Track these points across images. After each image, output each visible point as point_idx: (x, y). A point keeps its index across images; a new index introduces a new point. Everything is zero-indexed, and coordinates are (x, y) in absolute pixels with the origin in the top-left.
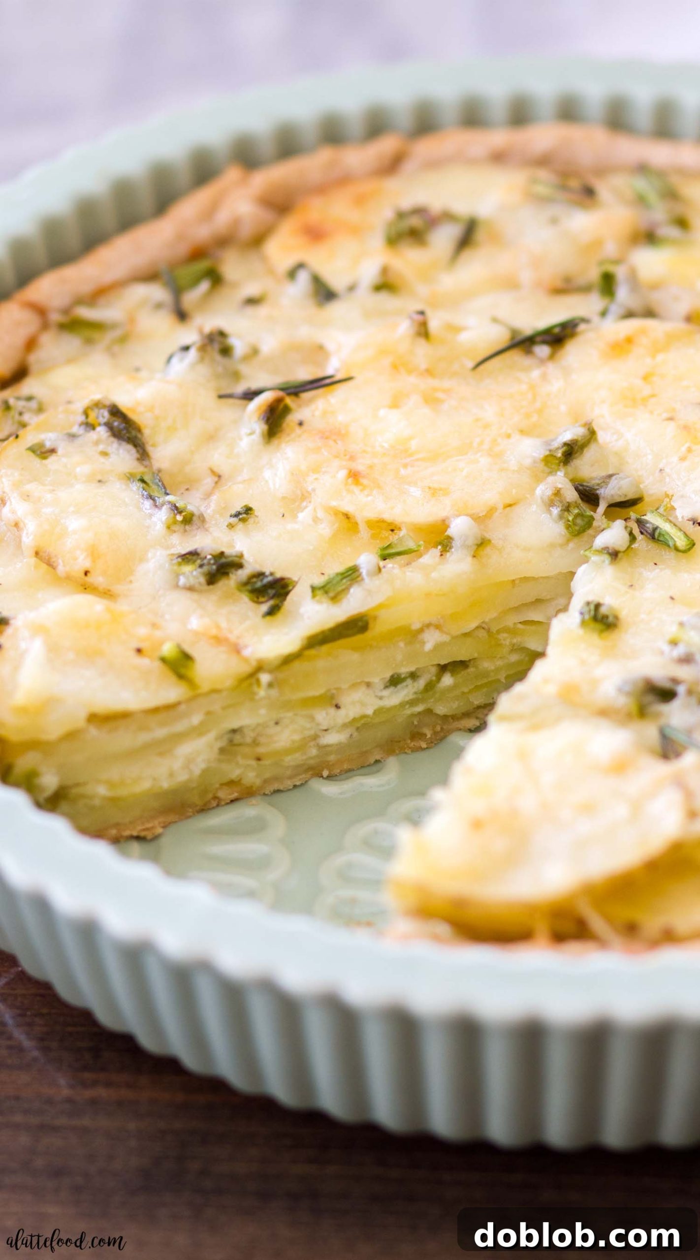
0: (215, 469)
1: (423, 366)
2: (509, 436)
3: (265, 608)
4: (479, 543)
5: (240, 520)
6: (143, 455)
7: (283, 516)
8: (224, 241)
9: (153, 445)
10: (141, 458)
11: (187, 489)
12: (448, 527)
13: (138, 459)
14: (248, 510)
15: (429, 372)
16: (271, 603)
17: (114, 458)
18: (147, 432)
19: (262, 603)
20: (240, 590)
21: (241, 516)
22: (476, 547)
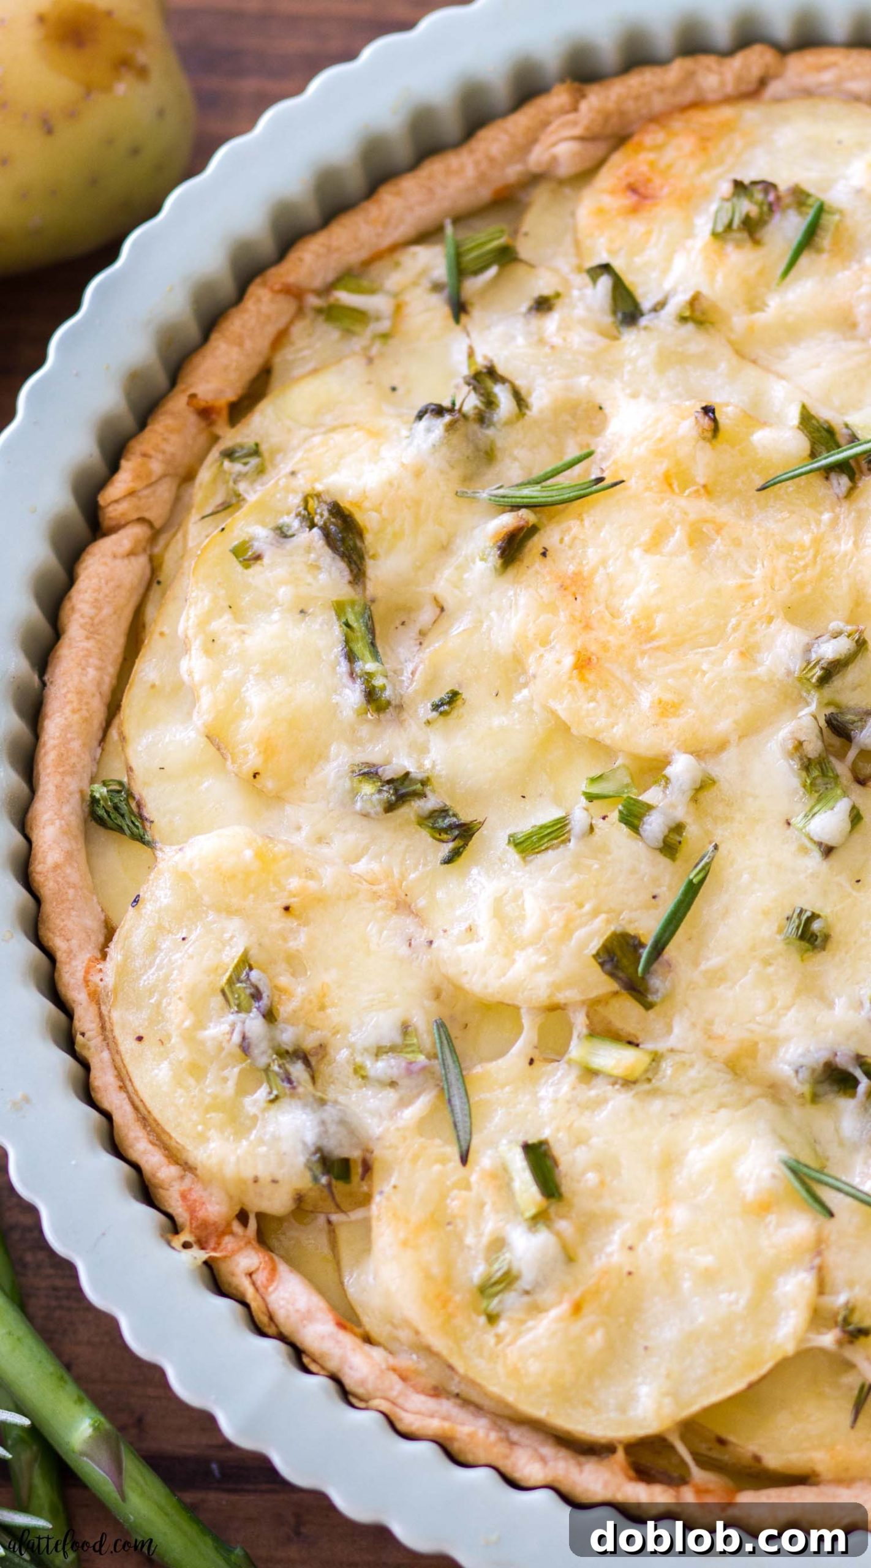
0: (440, 600)
1: (701, 480)
2: (770, 620)
3: (447, 848)
4: (698, 786)
5: (441, 713)
6: (358, 574)
7: (497, 695)
8: (534, 179)
9: (374, 557)
10: (354, 580)
11: (403, 623)
12: (669, 763)
13: (350, 582)
14: (454, 697)
15: (707, 490)
16: (451, 845)
17: (323, 577)
18: (369, 538)
19: (442, 841)
20: (420, 824)
21: (442, 709)
22: (694, 792)
